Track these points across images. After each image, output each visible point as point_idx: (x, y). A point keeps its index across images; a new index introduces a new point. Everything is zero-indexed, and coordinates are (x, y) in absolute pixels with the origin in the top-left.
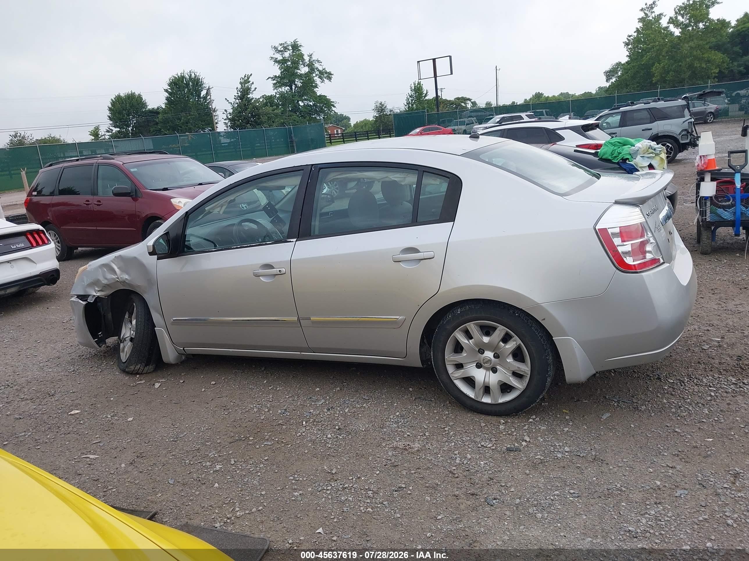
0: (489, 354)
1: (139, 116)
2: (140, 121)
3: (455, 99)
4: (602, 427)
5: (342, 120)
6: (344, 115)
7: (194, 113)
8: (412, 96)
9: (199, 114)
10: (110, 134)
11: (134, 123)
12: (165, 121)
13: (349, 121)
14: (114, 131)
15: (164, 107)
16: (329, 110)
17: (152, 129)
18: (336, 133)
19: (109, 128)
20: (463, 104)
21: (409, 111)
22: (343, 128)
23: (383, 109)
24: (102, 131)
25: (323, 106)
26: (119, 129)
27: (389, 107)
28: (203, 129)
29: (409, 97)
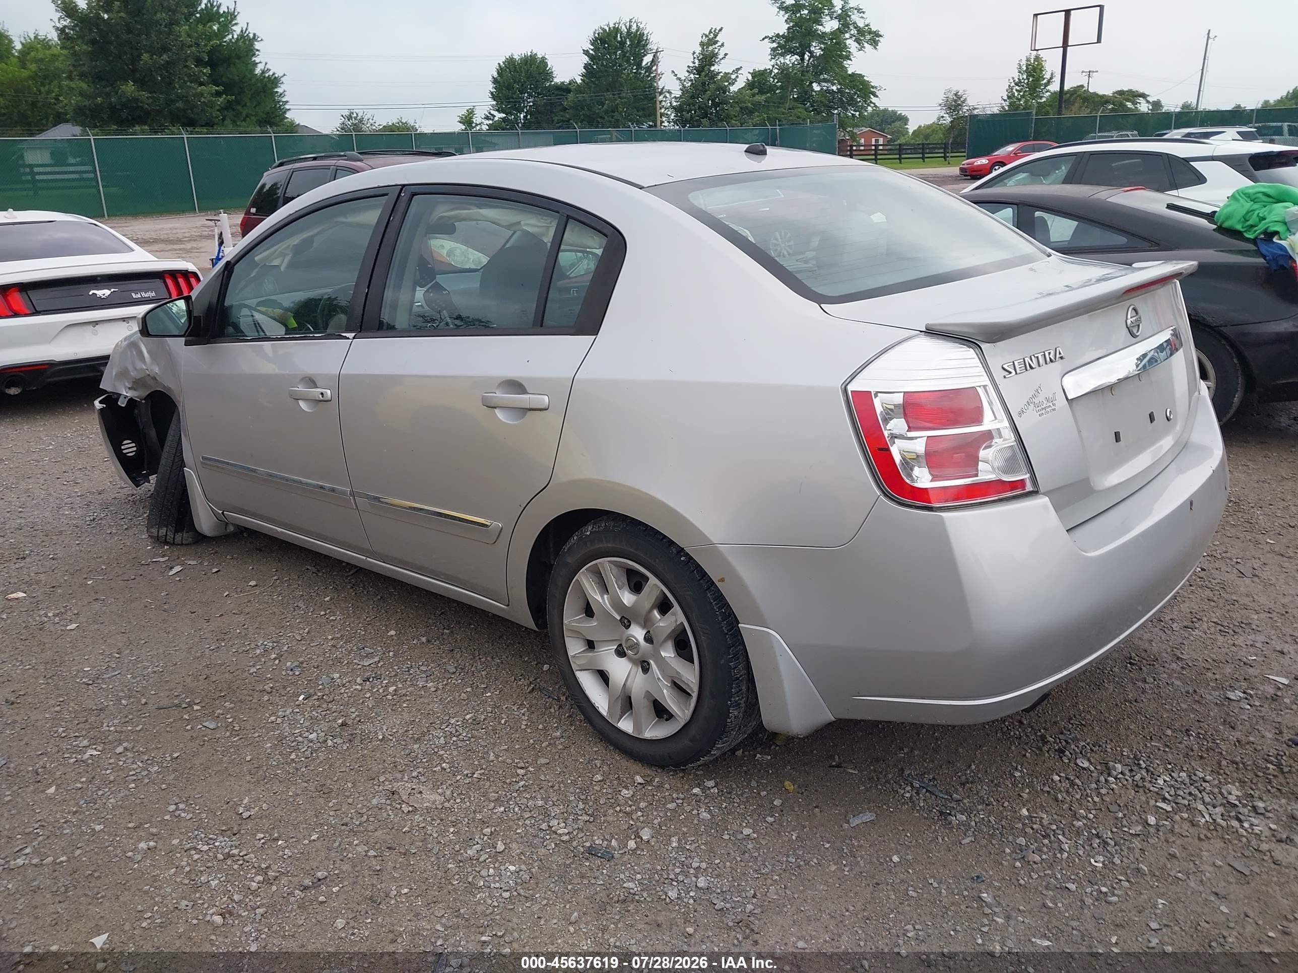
0: (637, 633)
1: (539, 94)
2: (539, 103)
3: (1114, 93)
4: (827, 845)
5: (893, 122)
6: (899, 112)
7: (627, 93)
8: (1020, 82)
9: (635, 96)
10: (491, 122)
11: (530, 106)
12: (578, 106)
13: (906, 125)
14: (496, 119)
15: (579, 81)
16: (865, 101)
17: (556, 119)
18: (873, 143)
19: (490, 113)
20: (1129, 105)
21: (1009, 110)
22: (889, 137)
23: (959, 105)
24: (477, 119)
25: (856, 93)
26: (504, 115)
27: (971, 101)
28: (639, 123)
29: (1013, 84)
